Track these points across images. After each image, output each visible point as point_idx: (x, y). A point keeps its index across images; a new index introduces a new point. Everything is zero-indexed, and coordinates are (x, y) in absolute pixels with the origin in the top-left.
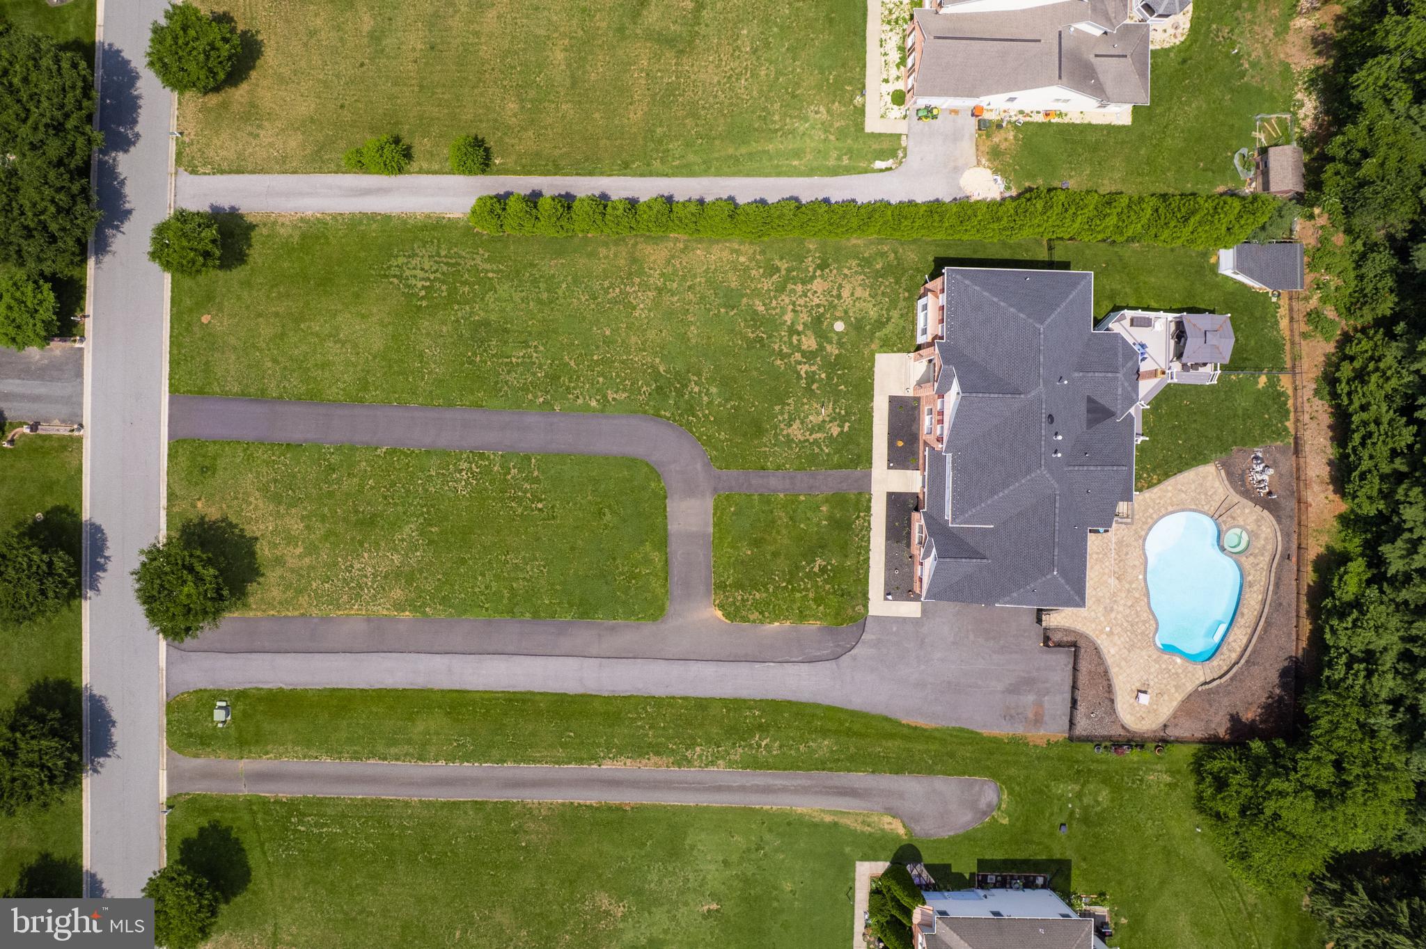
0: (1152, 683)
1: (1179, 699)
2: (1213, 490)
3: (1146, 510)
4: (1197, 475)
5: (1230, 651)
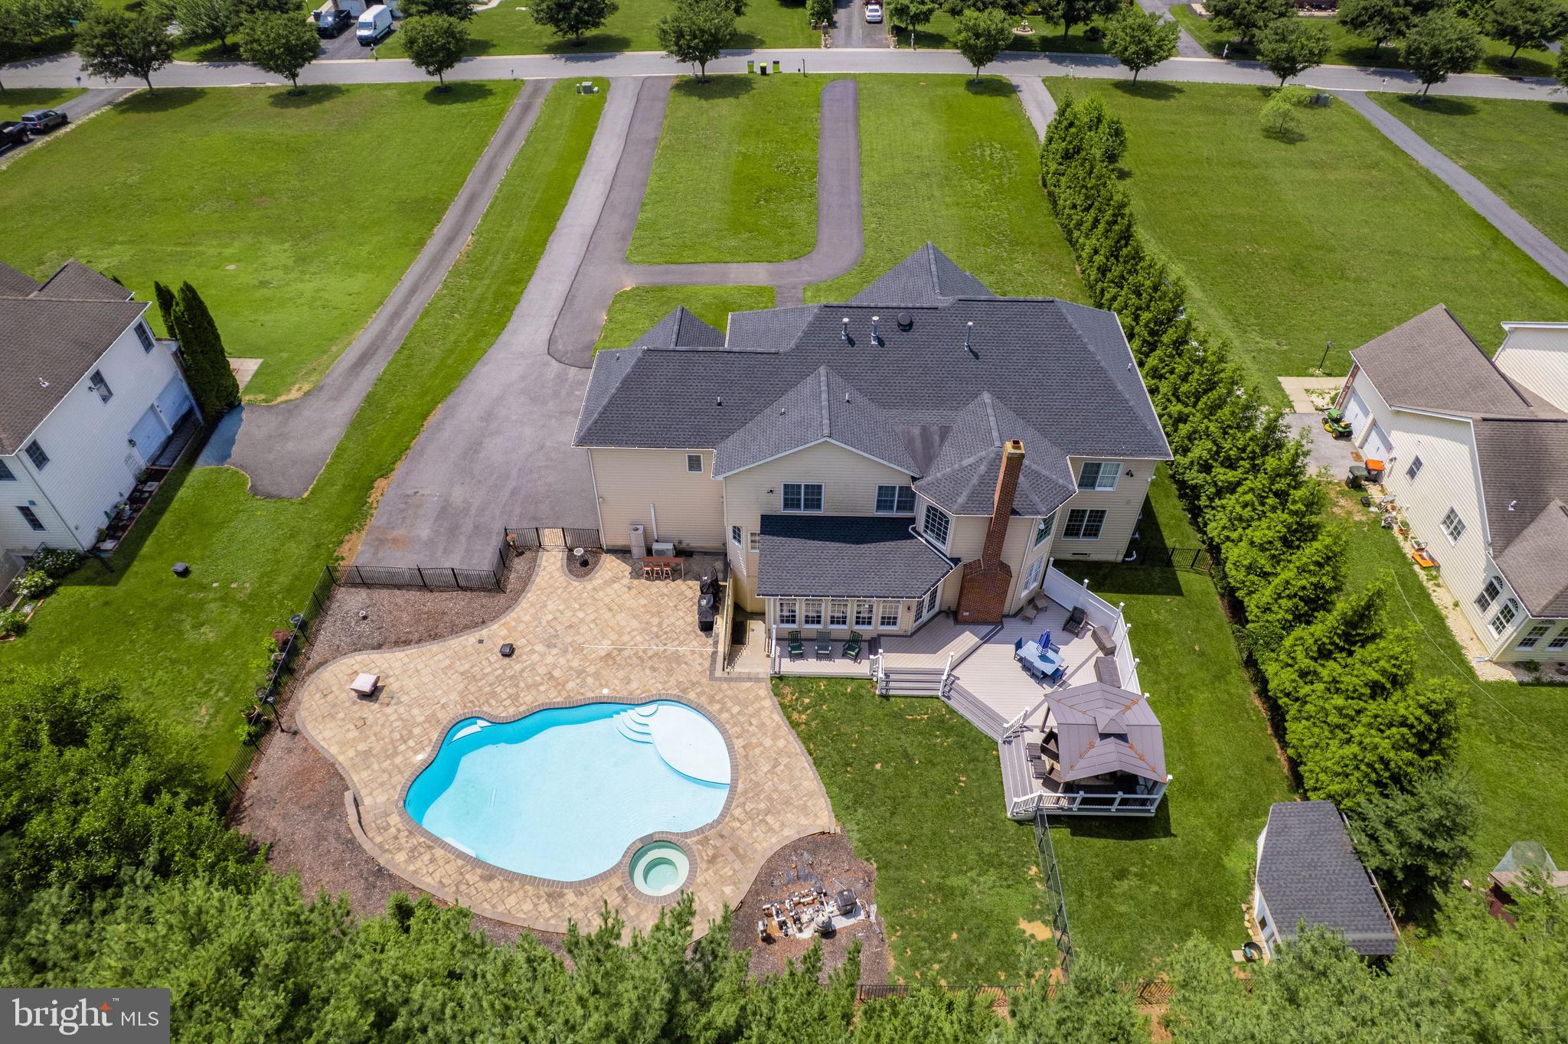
0: (389, 710)
1: (341, 759)
2: (776, 826)
3: (736, 700)
4: (811, 795)
5: (413, 849)
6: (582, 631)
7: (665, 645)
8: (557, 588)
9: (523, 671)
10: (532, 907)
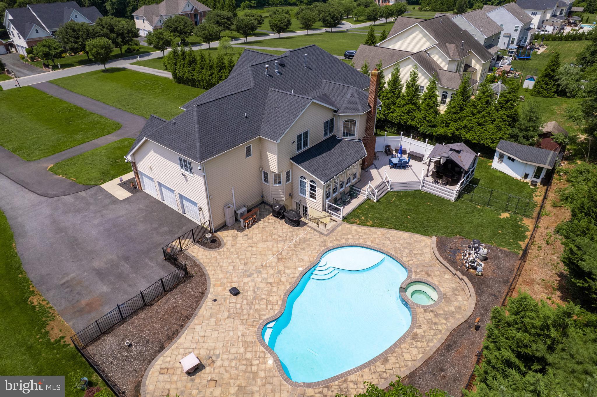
0: (219, 363)
3: (345, 234)
4: (411, 237)
6: (254, 261)
7: (292, 240)
8: (216, 257)
9: (254, 292)
10: (416, 349)
